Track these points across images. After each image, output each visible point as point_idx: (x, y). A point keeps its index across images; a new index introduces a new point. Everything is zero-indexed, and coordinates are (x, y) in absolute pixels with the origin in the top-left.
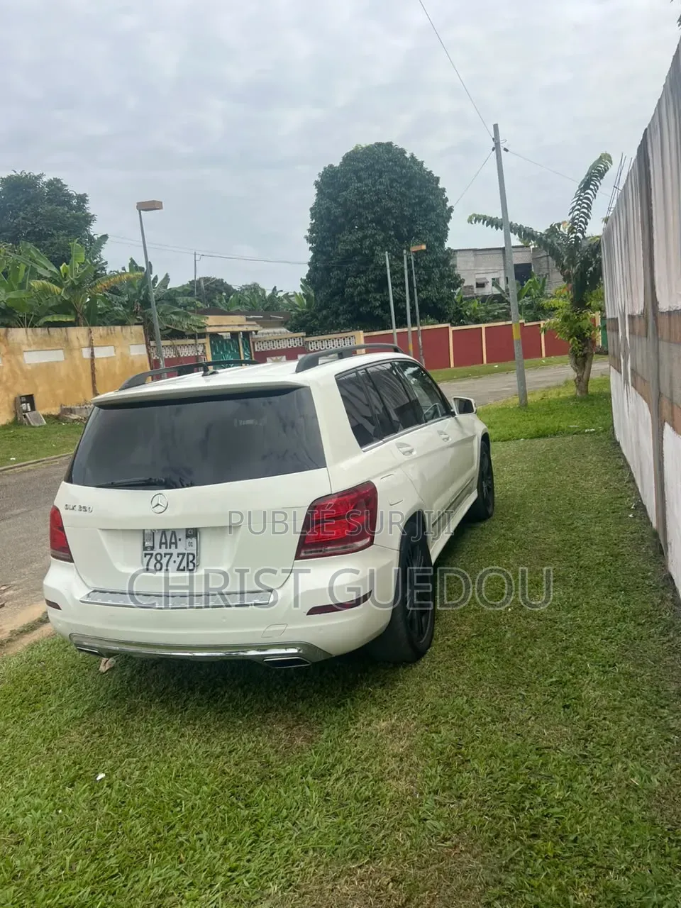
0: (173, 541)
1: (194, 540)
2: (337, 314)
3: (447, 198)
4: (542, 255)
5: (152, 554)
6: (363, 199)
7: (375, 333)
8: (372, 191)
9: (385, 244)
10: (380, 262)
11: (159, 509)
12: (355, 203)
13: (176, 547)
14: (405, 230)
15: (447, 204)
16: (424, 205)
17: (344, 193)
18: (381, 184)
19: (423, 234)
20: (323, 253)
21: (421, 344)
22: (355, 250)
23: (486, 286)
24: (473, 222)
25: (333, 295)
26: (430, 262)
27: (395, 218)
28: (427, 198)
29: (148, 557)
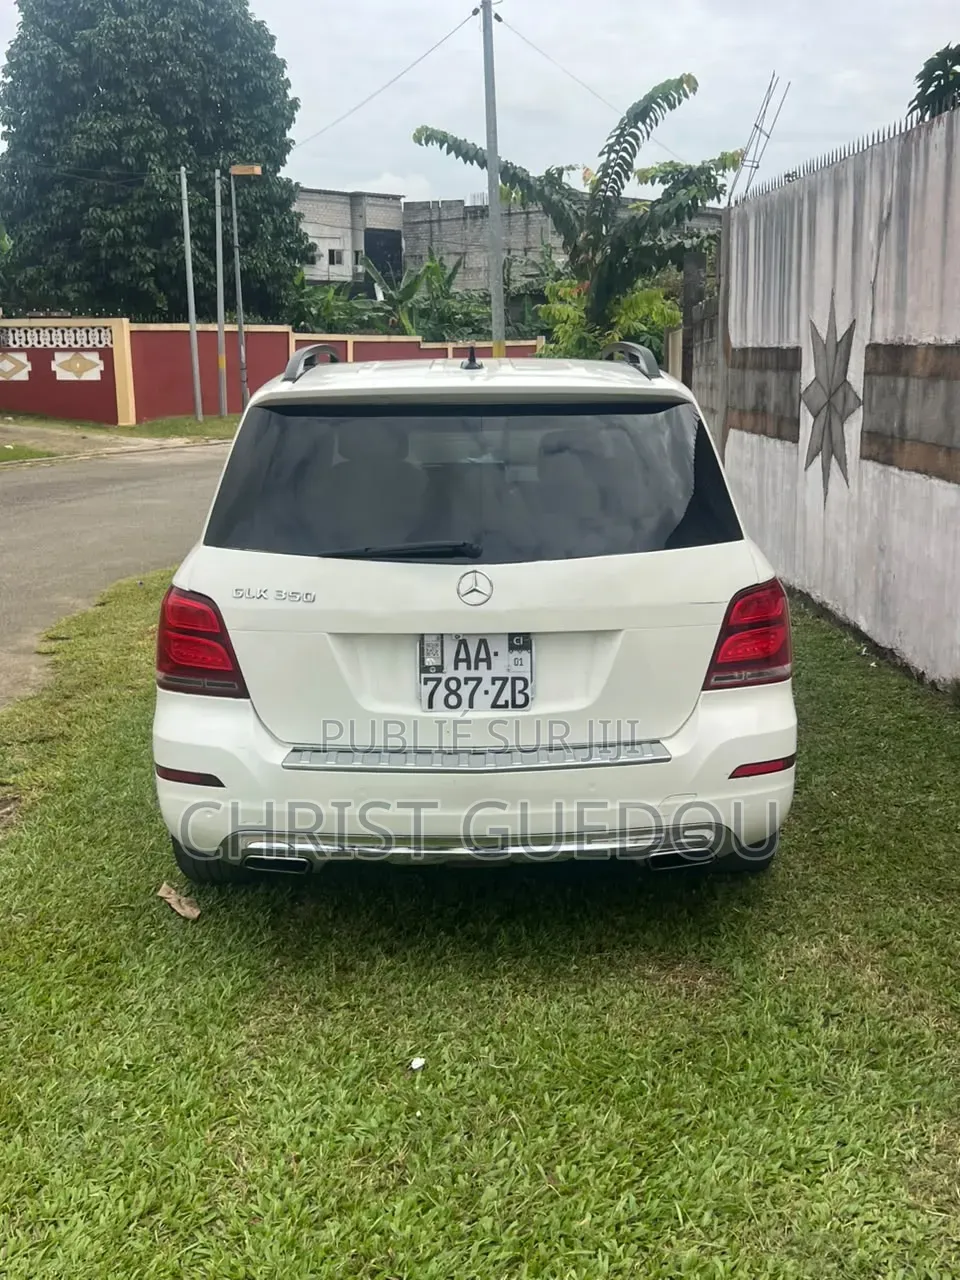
0: (483, 655)
1: (525, 655)
2: (58, 279)
3: (287, 80)
4: (420, 219)
5: (439, 680)
6: (127, 53)
7: (152, 327)
8: (145, 39)
9: (170, 154)
10: (157, 186)
11: (475, 598)
12: (111, 58)
13: (489, 668)
14: (209, 129)
15: (289, 92)
16: (249, 87)
17: (86, 32)
18: (165, 27)
19: (244, 144)
20: (32, 148)
21: (243, 360)
22: (107, 152)
23: (318, 263)
24: (423, 142)
25: (52, 236)
26: (256, 201)
27: (191, 104)
28: (254, 75)
29: (432, 684)
